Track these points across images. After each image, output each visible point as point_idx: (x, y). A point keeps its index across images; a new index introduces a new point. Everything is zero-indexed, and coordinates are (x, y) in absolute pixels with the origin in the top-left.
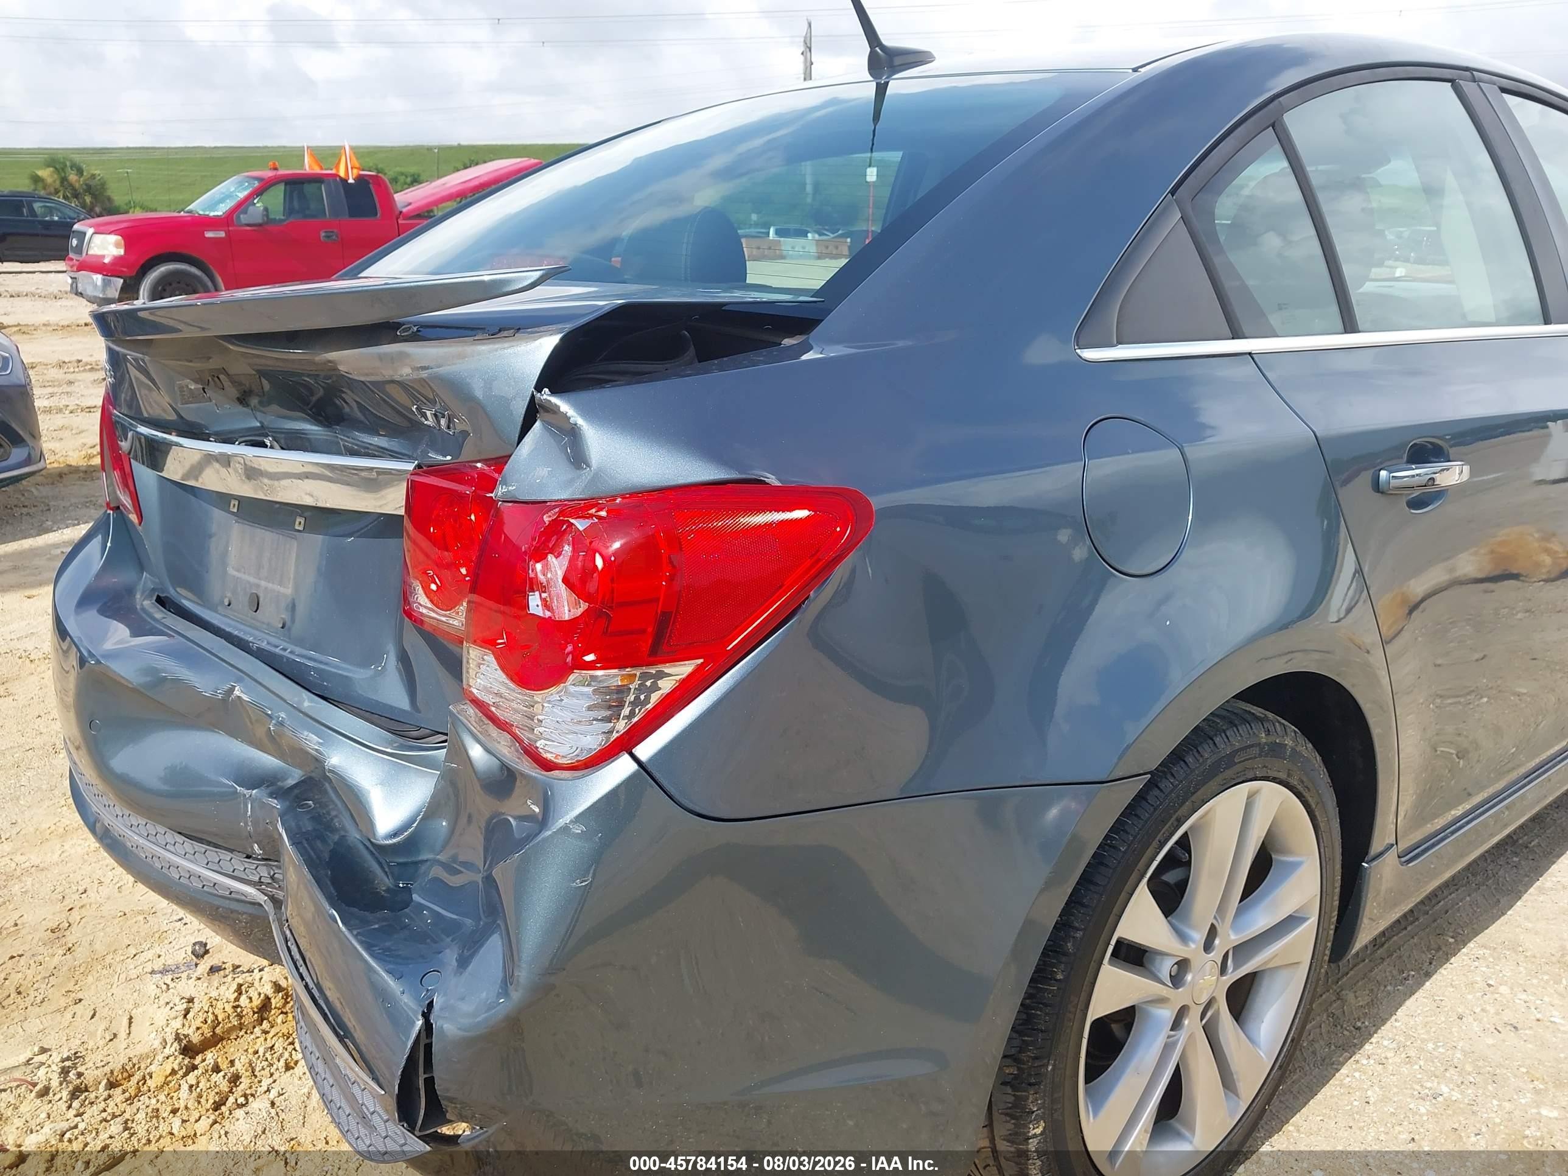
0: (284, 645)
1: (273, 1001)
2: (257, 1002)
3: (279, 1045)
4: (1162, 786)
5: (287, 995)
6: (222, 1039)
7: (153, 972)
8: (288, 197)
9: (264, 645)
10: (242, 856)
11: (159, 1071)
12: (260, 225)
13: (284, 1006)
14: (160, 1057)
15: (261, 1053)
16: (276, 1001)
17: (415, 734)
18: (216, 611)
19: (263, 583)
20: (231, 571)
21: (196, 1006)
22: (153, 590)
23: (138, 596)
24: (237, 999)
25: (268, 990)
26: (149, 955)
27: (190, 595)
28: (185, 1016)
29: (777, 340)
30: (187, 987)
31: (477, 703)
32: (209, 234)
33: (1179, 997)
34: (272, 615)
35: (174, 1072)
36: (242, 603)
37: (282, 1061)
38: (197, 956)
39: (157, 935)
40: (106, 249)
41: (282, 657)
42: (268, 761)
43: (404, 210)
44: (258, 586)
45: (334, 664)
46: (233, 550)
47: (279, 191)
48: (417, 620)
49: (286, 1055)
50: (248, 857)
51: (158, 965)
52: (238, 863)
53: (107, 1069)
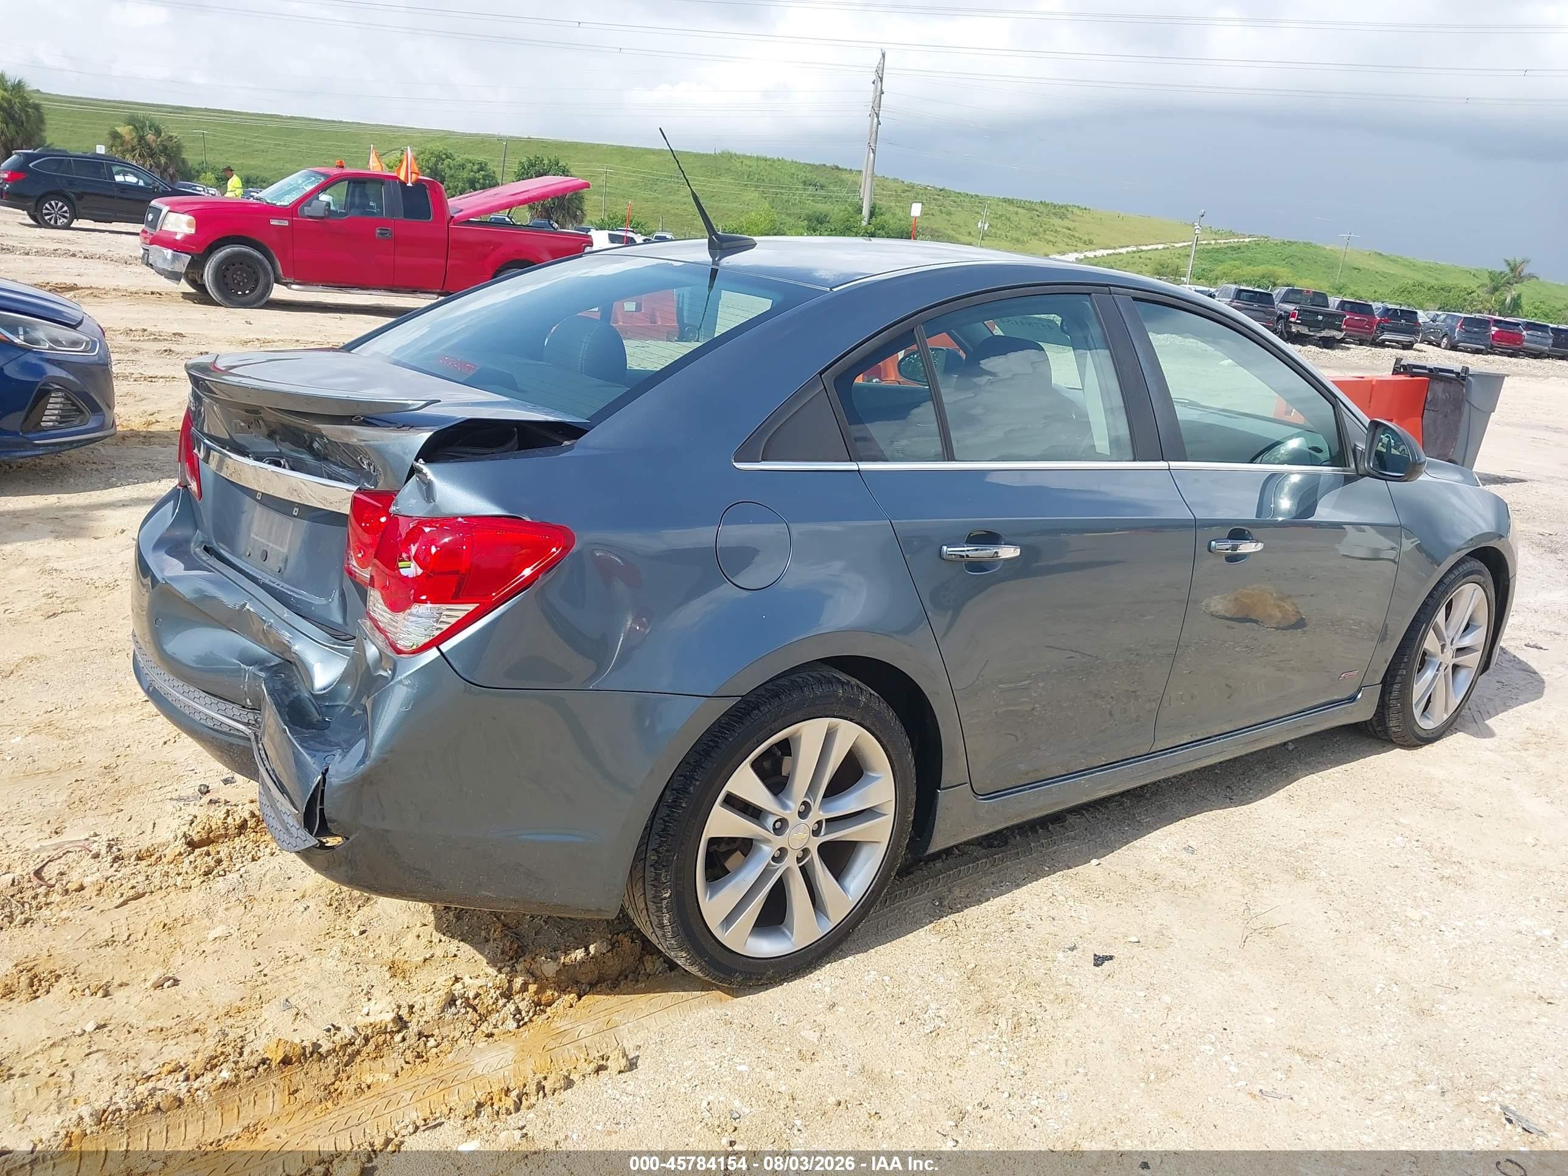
0: (278, 582)
1: (249, 823)
2: (238, 822)
3: (250, 846)
4: (762, 709)
5: (258, 820)
6: (213, 842)
7: (171, 799)
8: (350, 194)
9: (267, 581)
10: (239, 707)
11: (171, 854)
12: (322, 218)
13: (256, 827)
14: (172, 846)
15: (237, 848)
16: (251, 823)
17: (343, 637)
18: (241, 559)
19: (271, 545)
20: (252, 535)
21: (199, 820)
22: (203, 542)
23: (192, 545)
24: (225, 819)
25: (247, 815)
26: (170, 789)
27: (224, 547)
28: (191, 825)
29: (560, 440)
30: (193, 810)
31: (373, 619)
32: (274, 222)
33: (779, 841)
34: (274, 563)
35: (180, 854)
36: (257, 554)
37: (250, 855)
38: (201, 793)
39: (176, 778)
40: (179, 227)
41: (276, 589)
42: (261, 651)
43: (456, 216)
44: (268, 546)
45: (303, 595)
46: (256, 523)
47: (342, 188)
48: (351, 573)
49: (253, 852)
50: (244, 707)
51: (175, 795)
52: (236, 711)
53: (137, 849)
